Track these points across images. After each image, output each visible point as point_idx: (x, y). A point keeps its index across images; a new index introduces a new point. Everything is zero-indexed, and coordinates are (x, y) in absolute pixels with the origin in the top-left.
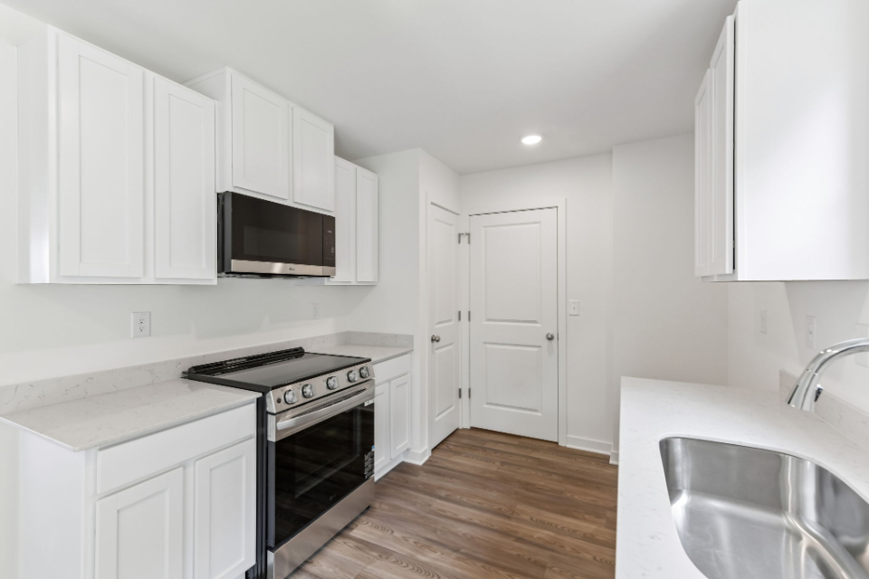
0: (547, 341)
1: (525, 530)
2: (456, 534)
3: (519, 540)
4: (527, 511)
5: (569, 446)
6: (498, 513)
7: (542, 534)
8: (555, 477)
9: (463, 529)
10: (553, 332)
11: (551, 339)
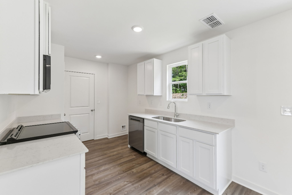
0: (91, 112)
1: (112, 154)
2: (101, 163)
3: (113, 156)
4: (108, 152)
5: (97, 139)
6: (102, 155)
7: (115, 153)
8: (103, 145)
9: (101, 161)
10: (93, 109)
11: (92, 111)
